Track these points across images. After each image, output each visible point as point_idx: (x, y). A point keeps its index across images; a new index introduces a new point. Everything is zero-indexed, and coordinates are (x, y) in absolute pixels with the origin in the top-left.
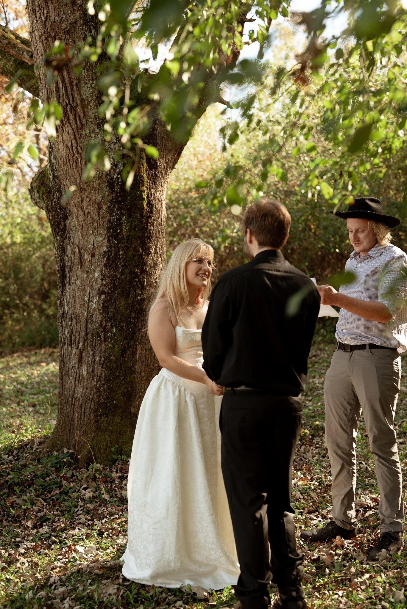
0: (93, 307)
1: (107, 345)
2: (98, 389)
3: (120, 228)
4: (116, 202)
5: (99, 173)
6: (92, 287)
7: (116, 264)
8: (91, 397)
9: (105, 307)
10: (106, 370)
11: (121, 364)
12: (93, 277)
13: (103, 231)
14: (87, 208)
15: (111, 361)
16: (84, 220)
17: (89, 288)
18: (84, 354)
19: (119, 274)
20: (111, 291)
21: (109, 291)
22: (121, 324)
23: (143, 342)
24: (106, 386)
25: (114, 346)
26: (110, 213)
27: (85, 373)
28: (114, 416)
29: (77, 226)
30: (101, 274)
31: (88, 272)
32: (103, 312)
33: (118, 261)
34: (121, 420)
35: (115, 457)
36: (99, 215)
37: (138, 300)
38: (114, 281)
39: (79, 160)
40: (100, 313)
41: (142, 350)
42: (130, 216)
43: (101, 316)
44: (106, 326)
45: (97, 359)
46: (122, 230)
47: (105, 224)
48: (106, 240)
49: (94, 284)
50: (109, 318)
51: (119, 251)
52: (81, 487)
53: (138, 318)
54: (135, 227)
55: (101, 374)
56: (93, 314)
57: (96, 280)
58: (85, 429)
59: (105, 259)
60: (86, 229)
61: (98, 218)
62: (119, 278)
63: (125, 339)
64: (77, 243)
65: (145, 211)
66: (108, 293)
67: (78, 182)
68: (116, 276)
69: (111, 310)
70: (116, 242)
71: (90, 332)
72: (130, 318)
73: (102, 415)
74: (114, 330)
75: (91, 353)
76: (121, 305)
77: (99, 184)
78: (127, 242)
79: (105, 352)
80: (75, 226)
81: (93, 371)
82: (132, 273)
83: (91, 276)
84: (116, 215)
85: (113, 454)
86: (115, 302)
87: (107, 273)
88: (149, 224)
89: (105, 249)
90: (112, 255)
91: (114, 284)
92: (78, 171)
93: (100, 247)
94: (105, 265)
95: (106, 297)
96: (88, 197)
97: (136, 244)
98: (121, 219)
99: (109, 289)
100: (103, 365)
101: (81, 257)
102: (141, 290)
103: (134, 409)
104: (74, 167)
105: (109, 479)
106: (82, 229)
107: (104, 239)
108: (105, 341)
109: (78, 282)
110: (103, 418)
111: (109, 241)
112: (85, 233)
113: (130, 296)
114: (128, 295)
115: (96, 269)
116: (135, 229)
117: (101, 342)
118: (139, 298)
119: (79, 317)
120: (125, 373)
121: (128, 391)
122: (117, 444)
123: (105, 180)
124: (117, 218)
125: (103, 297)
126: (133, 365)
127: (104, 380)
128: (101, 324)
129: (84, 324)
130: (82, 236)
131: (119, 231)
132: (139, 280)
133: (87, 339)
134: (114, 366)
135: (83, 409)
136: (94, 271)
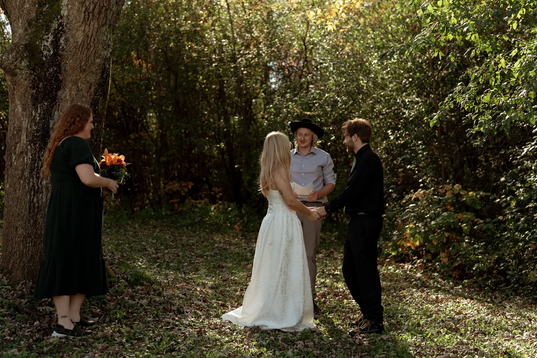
3: (98, 106)
4: (101, 86)
14: (81, 86)
16: (76, 95)
36: (88, 93)
42: (104, 98)
47: (90, 100)
61: (86, 95)
80: (66, 97)
84: (99, 95)
96: (85, 77)
98: (100, 99)
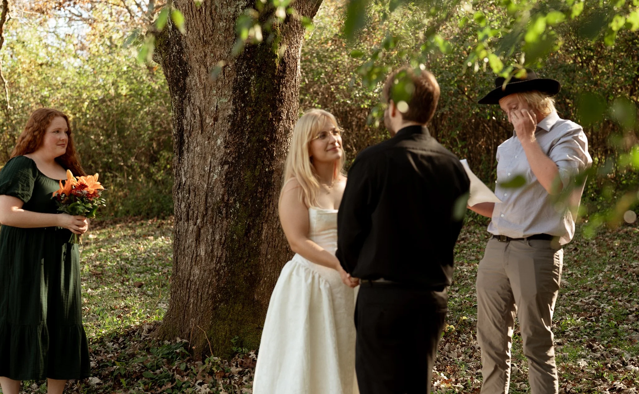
0: (214, 178)
1: (229, 222)
2: (218, 271)
3: (248, 89)
4: (244, 59)
5: (226, 25)
6: (213, 155)
7: (242, 130)
8: (209, 280)
9: (228, 179)
10: (227, 250)
11: (244, 245)
12: (216, 143)
13: (228, 92)
14: (210, 65)
15: (233, 240)
16: (207, 78)
17: (210, 157)
18: (202, 231)
19: (245, 142)
20: (236, 161)
21: (234, 161)
22: (246, 199)
23: (270, 220)
24: (226, 269)
25: (237, 224)
26: (237, 72)
27: (203, 253)
28: (235, 303)
29: (198, 85)
30: (225, 141)
31: (209, 138)
32: (225, 184)
33: (244, 127)
34: (243, 308)
35: (235, 349)
36: (224, 74)
37: (266, 172)
38: (239, 149)
39: (203, 9)
40: (222, 185)
41: (269, 230)
42: (259, 75)
43: (223, 189)
44: (228, 200)
45: (217, 237)
46: (249, 92)
47: (231, 83)
48: (232, 102)
49: (216, 152)
50: (232, 191)
51: (245, 116)
52: (195, 382)
53: (265, 193)
54: (265, 88)
55: (222, 255)
56: (214, 187)
57: (219, 148)
58: (202, 317)
59: (230, 123)
60: (209, 88)
61: (223, 77)
62: (245, 146)
63: (250, 216)
64: (198, 104)
65: (277, 71)
66: (232, 163)
67: (201, 34)
68: (242, 143)
69: (235, 182)
70: (243, 105)
71: (209, 207)
72: (256, 192)
73: (221, 302)
74: (238, 205)
75: (211, 230)
76: (246, 177)
77: (226, 38)
78: (255, 106)
79: (227, 231)
80: (196, 84)
81: (212, 251)
82: (260, 141)
83: (213, 142)
84: (243, 73)
85: (233, 346)
86: (240, 173)
87: (231, 139)
88: (281, 86)
89: (230, 112)
90: (238, 119)
91: (239, 153)
92: (201, 21)
93: (224, 110)
94: (229, 131)
95: (229, 168)
96: (212, 52)
97: (266, 108)
98: (249, 79)
99: (234, 158)
100: (224, 244)
101: (202, 121)
102: (269, 161)
103: (258, 296)
104: (198, 17)
105: (227, 374)
106: (204, 88)
107: (229, 101)
108: (227, 217)
109: (198, 149)
110: (222, 304)
111: (234, 103)
112: (207, 94)
113: (257, 167)
114: (255, 166)
115: (219, 134)
116: (264, 91)
117: (222, 218)
118: (267, 170)
119: (198, 189)
120: (249, 255)
121: (251, 275)
122: (238, 335)
123: (232, 33)
124: (244, 78)
125: (226, 167)
126: (258, 246)
127: (225, 262)
128: (223, 199)
129: (204, 198)
130: (204, 96)
131: (246, 92)
132: (268, 149)
133: (206, 214)
134: (237, 246)
135: (200, 294)
136: (217, 137)
